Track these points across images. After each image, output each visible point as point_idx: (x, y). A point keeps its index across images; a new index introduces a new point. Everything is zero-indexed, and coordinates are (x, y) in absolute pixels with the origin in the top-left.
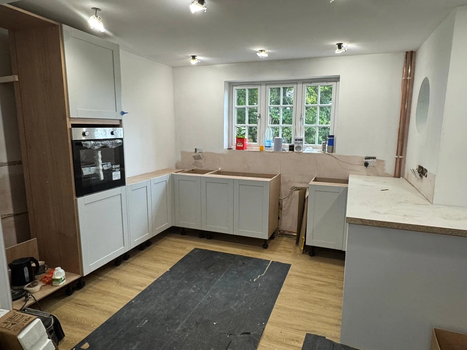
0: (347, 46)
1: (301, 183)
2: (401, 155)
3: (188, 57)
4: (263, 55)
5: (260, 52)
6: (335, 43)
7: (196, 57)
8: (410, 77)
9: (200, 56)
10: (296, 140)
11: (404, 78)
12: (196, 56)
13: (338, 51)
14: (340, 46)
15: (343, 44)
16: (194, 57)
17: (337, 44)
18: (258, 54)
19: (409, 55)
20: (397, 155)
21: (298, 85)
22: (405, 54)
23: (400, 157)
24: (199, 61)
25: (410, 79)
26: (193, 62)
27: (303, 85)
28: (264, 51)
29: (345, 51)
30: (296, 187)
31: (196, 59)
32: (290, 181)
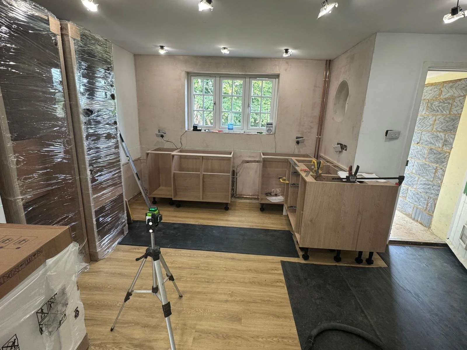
0: (291, 52)
1: (250, 157)
2: (320, 136)
3: (157, 46)
4: (226, 52)
5: (223, 49)
6: (283, 49)
7: (164, 48)
8: (328, 79)
9: (168, 47)
10: (267, 124)
11: (324, 80)
12: (164, 46)
13: (285, 55)
14: (287, 51)
15: (288, 49)
16: (162, 47)
17: (284, 49)
18: (221, 50)
19: (328, 62)
20: (317, 135)
21: (246, 79)
22: (325, 61)
23: (319, 137)
24: (167, 52)
25: (328, 81)
26: (162, 52)
27: (250, 79)
28: (227, 49)
29: (291, 55)
30: (246, 161)
31: (164, 49)
32: (241, 156)
